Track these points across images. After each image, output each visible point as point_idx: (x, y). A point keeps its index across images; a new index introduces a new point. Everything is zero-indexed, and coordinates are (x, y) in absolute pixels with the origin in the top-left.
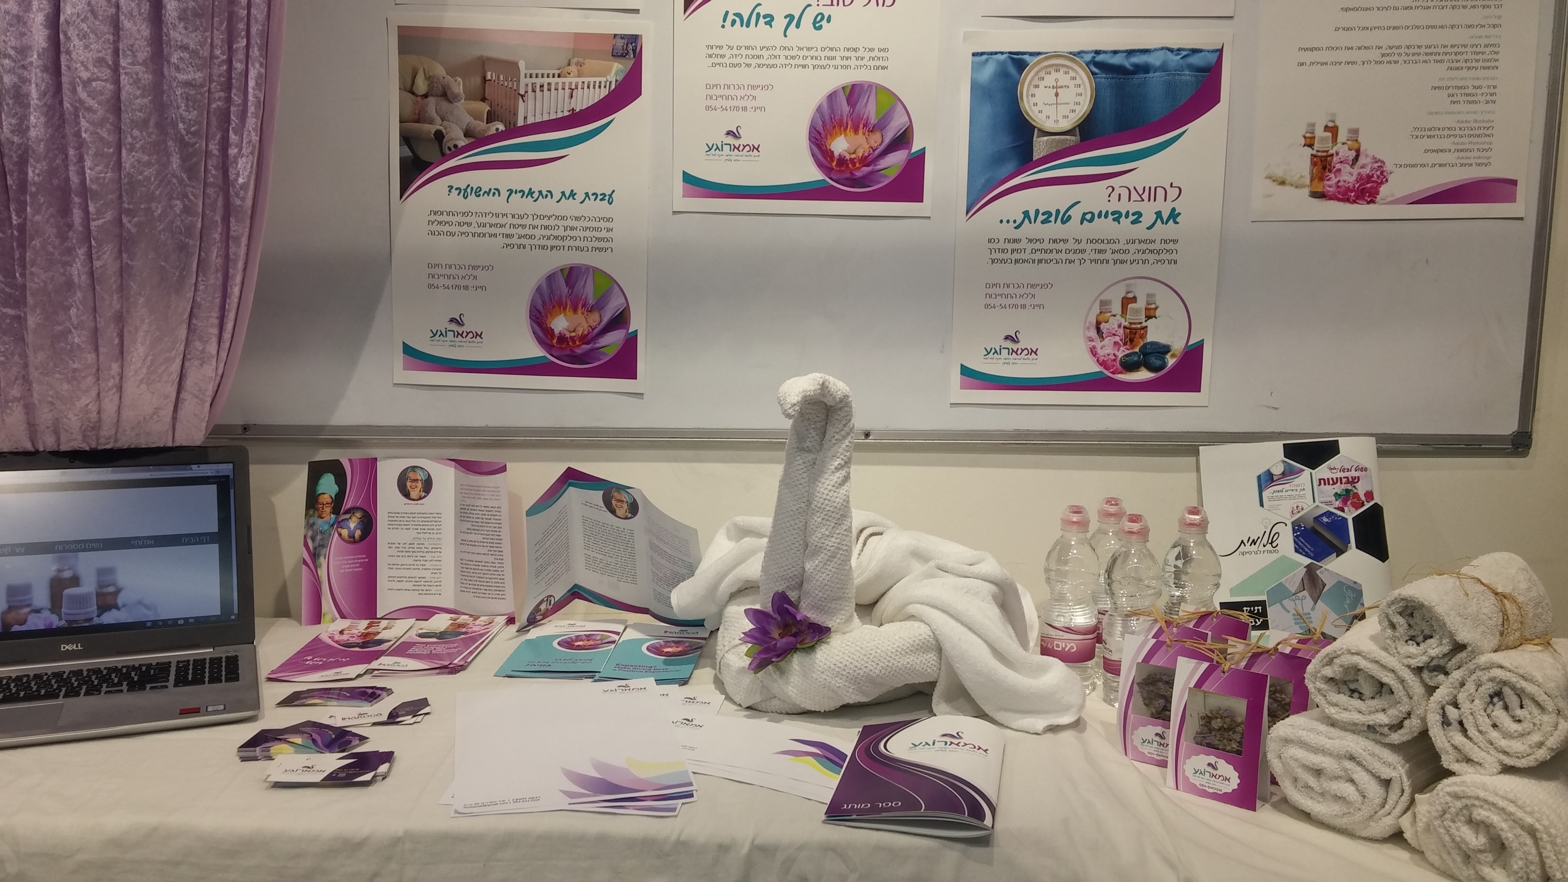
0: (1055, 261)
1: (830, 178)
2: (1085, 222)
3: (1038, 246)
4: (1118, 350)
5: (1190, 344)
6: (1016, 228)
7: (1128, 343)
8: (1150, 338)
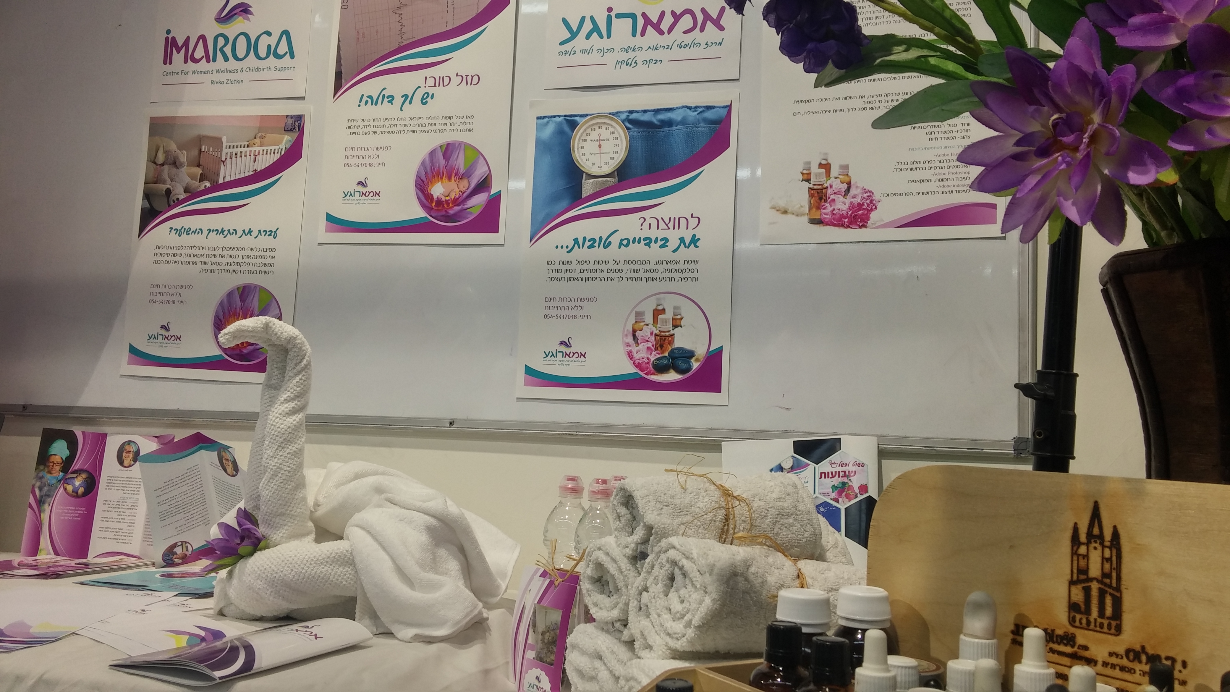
0: (598, 279)
1: (431, 216)
2: (622, 246)
3: (585, 266)
4: (651, 355)
5: (711, 350)
6: (568, 252)
7: (659, 348)
8: (677, 344)
